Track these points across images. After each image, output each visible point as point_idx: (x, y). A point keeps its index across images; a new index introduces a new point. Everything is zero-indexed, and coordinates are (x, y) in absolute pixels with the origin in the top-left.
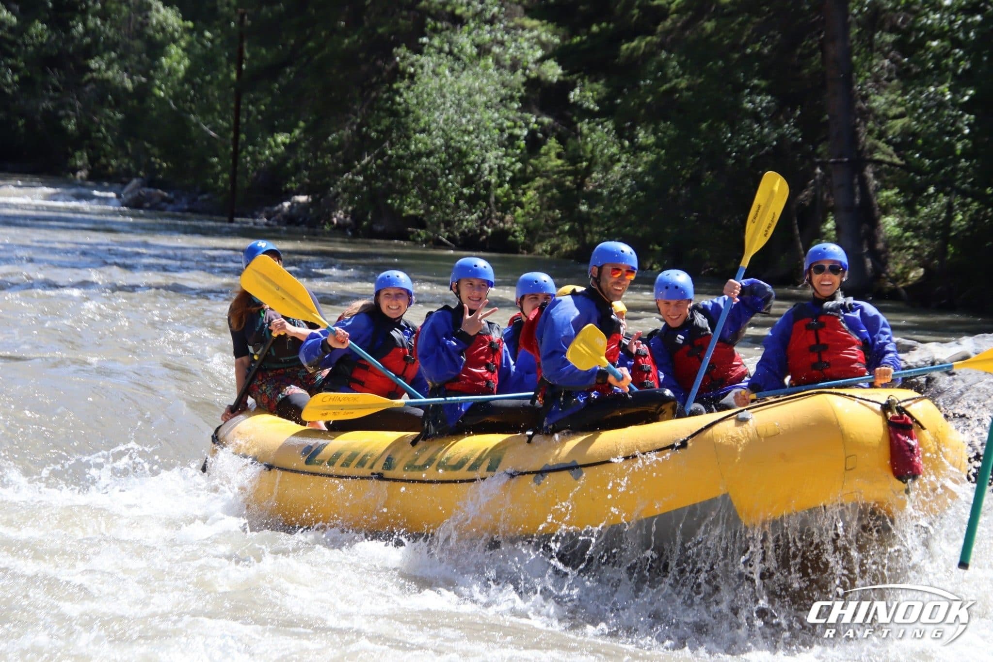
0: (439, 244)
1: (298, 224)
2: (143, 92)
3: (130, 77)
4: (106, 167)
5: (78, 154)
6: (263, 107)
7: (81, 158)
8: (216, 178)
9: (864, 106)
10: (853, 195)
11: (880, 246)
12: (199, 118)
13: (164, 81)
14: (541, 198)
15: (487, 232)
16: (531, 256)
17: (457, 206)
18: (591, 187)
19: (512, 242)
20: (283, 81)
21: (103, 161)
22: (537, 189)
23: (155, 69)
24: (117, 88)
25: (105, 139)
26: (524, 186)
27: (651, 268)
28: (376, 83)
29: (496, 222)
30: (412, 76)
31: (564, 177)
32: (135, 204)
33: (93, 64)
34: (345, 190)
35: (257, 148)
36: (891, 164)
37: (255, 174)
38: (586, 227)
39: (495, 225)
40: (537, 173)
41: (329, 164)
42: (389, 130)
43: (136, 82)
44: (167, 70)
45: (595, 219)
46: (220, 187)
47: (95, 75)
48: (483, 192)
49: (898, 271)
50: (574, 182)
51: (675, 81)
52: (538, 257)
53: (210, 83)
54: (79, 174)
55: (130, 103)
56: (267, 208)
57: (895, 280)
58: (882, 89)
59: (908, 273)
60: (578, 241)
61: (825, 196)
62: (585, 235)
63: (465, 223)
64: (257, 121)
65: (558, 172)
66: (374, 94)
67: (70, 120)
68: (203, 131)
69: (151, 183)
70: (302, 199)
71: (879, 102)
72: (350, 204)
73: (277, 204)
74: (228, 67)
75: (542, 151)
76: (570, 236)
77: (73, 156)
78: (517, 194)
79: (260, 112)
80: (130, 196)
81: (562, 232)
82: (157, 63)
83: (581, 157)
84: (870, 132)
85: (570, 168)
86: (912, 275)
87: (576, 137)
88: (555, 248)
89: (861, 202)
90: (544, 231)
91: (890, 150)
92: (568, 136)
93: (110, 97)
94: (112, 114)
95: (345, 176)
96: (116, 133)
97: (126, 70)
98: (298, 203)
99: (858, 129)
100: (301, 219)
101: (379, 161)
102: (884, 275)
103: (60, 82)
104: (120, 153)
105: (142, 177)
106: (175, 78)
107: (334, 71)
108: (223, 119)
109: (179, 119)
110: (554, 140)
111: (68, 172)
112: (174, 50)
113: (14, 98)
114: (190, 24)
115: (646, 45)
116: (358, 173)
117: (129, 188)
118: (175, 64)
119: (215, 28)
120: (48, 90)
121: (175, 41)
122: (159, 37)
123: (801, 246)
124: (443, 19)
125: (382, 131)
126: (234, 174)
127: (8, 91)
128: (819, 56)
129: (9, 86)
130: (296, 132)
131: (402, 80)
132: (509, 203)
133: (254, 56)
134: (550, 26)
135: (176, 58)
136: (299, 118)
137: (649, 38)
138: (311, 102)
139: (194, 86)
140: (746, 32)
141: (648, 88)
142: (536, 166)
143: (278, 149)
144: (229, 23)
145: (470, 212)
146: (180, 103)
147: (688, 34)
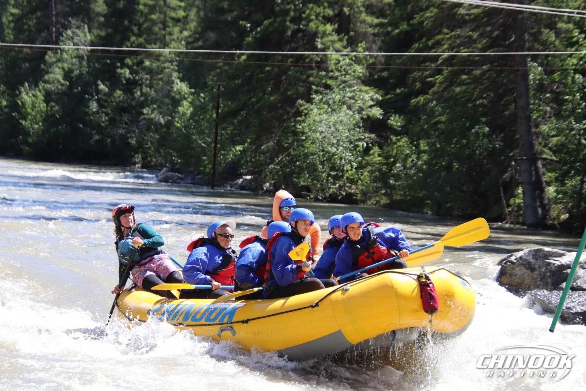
0: (317, 200)
1: (246, 190)
2: (169, 124)
3: (163, 117)
4: (150, 162)
5: (136, 156)
6: (229, 132)
7: (138, 157)
8: (205, 167)
9: (537, 130)
10: (531, 175)
11: (546, 202)
12: (197, 137)
13: (180, 118)
14: (370, 176)
15: (343, 194)
16: (366, 206)
17: (327, 180)
18: (395, 171)
19: (355, 199)
20: (239, 118)
21: (149, 159)
22: (368, 172)
23: (175, 113)
24: (156, 122)
25: (150, 148)
26: (361, 171)
27: (427, 213)
28: (286, 119)
29: (347, 189)
30: (306, 115)
31: (382, 166)
32: (166, 180)
33: (145, 111)
34: (270, 173)
35: (226, 152)
36: (551, 160)
37: (224, 165)
38: (393, 192)
39: (346, 190)
40: (368, 164)
41: (262, 160)
42: (293, 142)
43: (166, 120)
44: (181, 113)
45: (398, 188)
47: (146, 116)
48: (341, 174)
49: (555, 215)
50: (387, 169)
51: (439, 117)
53: (203, 119)
54: (137, 166)
55: (162, 130)
56: (230, 182)
57: (554, 219)
58: (546, 122)
59: (561, 216)
60: (389, 199)
61: (517, 177)
62: (392, 196)
63: (331, 190)
64: (227, 138)
65: (379, 164)
66: (285, 125)
67: (133, 139)
68: (199, 144)
69: (173, 170)
70: (248, 177)
71: (544, 128)
72: (273, 179)
73: (236, 180)
74: (212, 111)
75: (371, 153)
76: (385, 196)
77: (134, 157)
78: (358, 175)
79: (227, 134)
80: (162, 177)
81: (381, 194)
82: (176, 110)
83: (390, 156)
84: (540, 144)
85: (385, 161)
87: (388, 146)
88: (378, 202)
89: (536, 179)
90: (372, 193)
91: (551, 153)
92: (384, 146)
93: (153, 127)
94: (153, 136)
95: (270, 166)
96: (156, 145)
97: (161, 114)
98: (246, 179)
99: (534, 142)
100: (247, 188)
101: (287, 158)
102: (548, 217)
103: (128, 120)
104: (157, 155)
105: (168, 167)
106: (185, 117)
107: (265, 113)
108: (209, 137)
109: (187, 137)
110: (377, 147)
111: (132, 165)
112: (185, 103)
113: (106, 128)
114: (193, 90)
115: (424, 100)
116: (277, 164)
117: (162, 172)
118: (185, 110)
119: (206, 92)
120: (122, 124)
121: (185, 99)
122: (177, 97)
123: (504, 202)
124: (321, 87)
125: (289, 143)
126: (214, 165)
127: (103, 124)
128: (514, 105)
129: (103, 122)
130: (246, 145)
131: (301, 116)
132: (353, 179)
133: (225, 106)
134: (375, 90)
135: (186, 107)
136: (247, 137)
137: (426, 96)
138: (253, 129)
139: (195, 121)
140: (476, 93)
141: (425, 121)
142: (367, 160)
143: (237, 153)
144: (212, 89)
145: (334, 184)
146: (188, 129)
147: (445, 94)
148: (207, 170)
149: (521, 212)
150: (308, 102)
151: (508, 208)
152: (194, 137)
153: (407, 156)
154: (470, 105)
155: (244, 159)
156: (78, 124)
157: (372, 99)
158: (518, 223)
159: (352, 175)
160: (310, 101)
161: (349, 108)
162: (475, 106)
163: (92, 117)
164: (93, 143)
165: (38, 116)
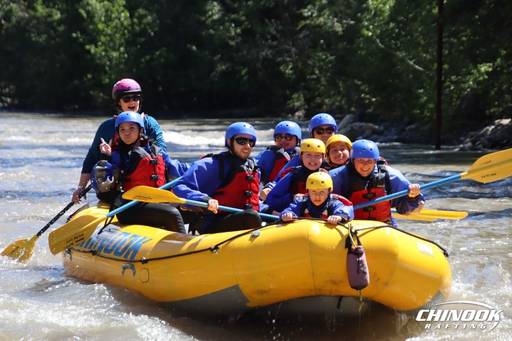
2: (352, 34)
3: (340, 22)
5: (295, 96)
6: (464, 39)
7: (298, 100)
8: (423, 107)
12: (405, 53)
13: (372, 21)
20: (483, 12)
21: (318, 100)
23: (363, 11)
24: (328, 32)
25: (318, 79)
33: (306, 12)
35: (460, 77)
37: (458, 102)
43: (345, 25)
44: (373, 12)
46: (426, 116)
47: (308, 22)
53: (414, 20)
54: (297, 114)
55: (340, 45)
56: (472, 133)
67: (288, 66)
68: (408, 65)
69: (362, 117)
70: (506, 122)
73: (481, 128)
74: (430, 3)
77: (289, 98)
79: (462, 43)
82: (364, 5)
93: (322, 41)
94: (324, 57)
96: (329, 74)
97: (335, 15)
98: (501, 126)
105: (353, 113)
106: (381, 17)
108: (427, 52)
109: (387, 55)
111: (288, 113)
113: (238, 49)
117: (342, 123)
120: (267, 40)
126: (439, 103)
127: (232, 43)
129: (232, 39)
130: (499, 61)
136: (501, 47)
139: (398, 24)
143: (481, 78)
146: (387, 40)
148: (427, 114)
155: (496, 89)
156: (189, 45)
163: (211, 31)
164: (216, 79)
165: (118, 35)
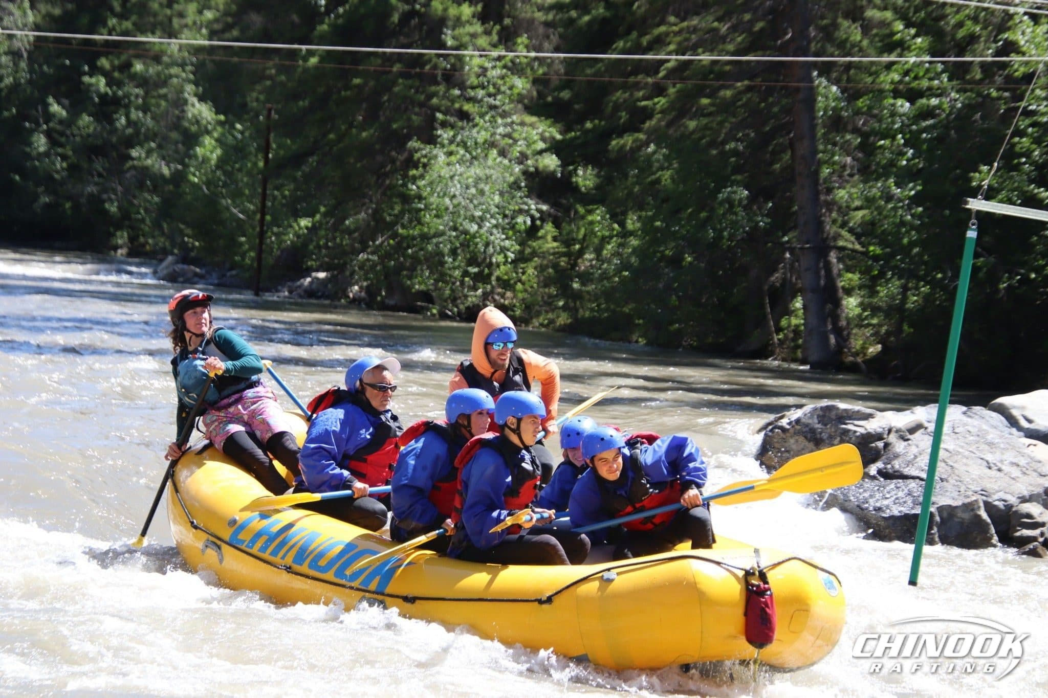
0: (443, 316)
1: (318, 298)
2: (179, 178)
3: (168, 165)
4: (144, 245)
5: (119, 233)
6: (287, 193)
7: (122, 237)
8: (243, 256)
9: (830, 198)
10: (818, 277)
11: (843, 323)
12: (229, 201)
13: (198, 168)
14: (537, 276)
16: (529, 328)
17: (462, 283)
18: (583, 268)
20: (306, 168)
21: (142, 239)
22: (535, 268)
23: (190, 157)
24: (155, 174)
25: (143, 220)
26: (522, 266)
27: (637, 342)
28: (389, 171)
29: (497, 297)
30: (425, 166)
31: (559, 258)
32: (171, 278)
33: (134, 153)
34: (361, 268)
35: (281, 229)
36: (853, 251)
37: (279, 253)
38: (578, 303)
39: (495, 300)
40: (534, 254)
41: (347, 245)
42: (402, 212)
43: (172, 169)
44: (200, 159)
45: (587, 297)
46: (246, 264)
47: (135, 162)
48: (486, 271)
49: (858, 347)
50: (568, 263)
51: (660, 173)
52: (536, 330)
53: (240, 170)
54: (120, 251)
55: (166, 188)
56: (289, 284)
57: (856, 354)
58: (844, 184)
59: (868, 349)
60: (571, 316)
61: (794, 279)
62: (577, 310)
63: (470, 299)
64: (283, 205)
65: (554, 254)
66: (388, 182)
67: (113, 203)
68: (232, 214)
69: (185, 260)
70: (322, 275)
71: (841, 194)
72: (366, 279)
73: (299, 280)
74: (256, 156)
75: (540, 234)
76: (564, 311)
77: (114, 235)
78: (517, 273)
79: (284, 197)
80: (165, 272)
81: (557, 308)
82: (192, 152)
83: (574, 240)
84: (834, 221)
85: (564, 250)
86: (871, 350)
87: (569, 223)
88: (552, 322)
89: (826, 284)
90: (541, 306)
91: (853, 239)
92: (563, 222)
93: (148, 183)
94: (149, 198)
95: (361, 256)
96: (154, 215)
97: (163, 158)
98: (317, 279)
99: (823, 218)
100: (320, 294)
101: (391, 242)
102: (846, 350)
103: (104, 169)
104: (156, 233)
105: (176, 255)
106: (208, 165)
107: (352, 161)
108: (251, 202)
109: (212, 202)
110: (550, 224)
111: (110, 250)
112: (208, 141)
113: (63, 183)
114: (222, 117)
115: (634, 141)
116: (373, 253)
117: (165, 264)
118: (208, 153)
119: (245, 121)
120: (93, 176)
121: (208, 132)
122: (194, 128)
123: (772, 323)
124: (452, 115)
125: (395, 215)
126: (260, 252)
127: (57, 176)
128: (789, 153)
129: (58, 172)
130: (318, 217)
131: (417, 168)
132: (509, 280)
133: (280, 146)
134: (549, 122)
135: (209, 147)
136: (320, 204)
137: (636, 135)
138: (330, 188)
139: (225, 173)
140: (724, 131)
141: (635, 180)
142: (534, 248)
143: (301, 232)
144: (258, 116)
145: (475, 289)
146: (212, 188)
147: (671, 131)
148: (248, 261)
149: (800, 341)
150: (429, 143)
151: (777, 334)
152: (223, 201)
153: (604, 240)
154: (714, 152)
155: (314, 243)
156: (12, 175)
157: (543, 139)
158: (794, 360)
159: (506, 274)
160: (432, 140)
161: (503, 153)
162: (723, 153)
163: (37, 163)
164: (39, 210)
